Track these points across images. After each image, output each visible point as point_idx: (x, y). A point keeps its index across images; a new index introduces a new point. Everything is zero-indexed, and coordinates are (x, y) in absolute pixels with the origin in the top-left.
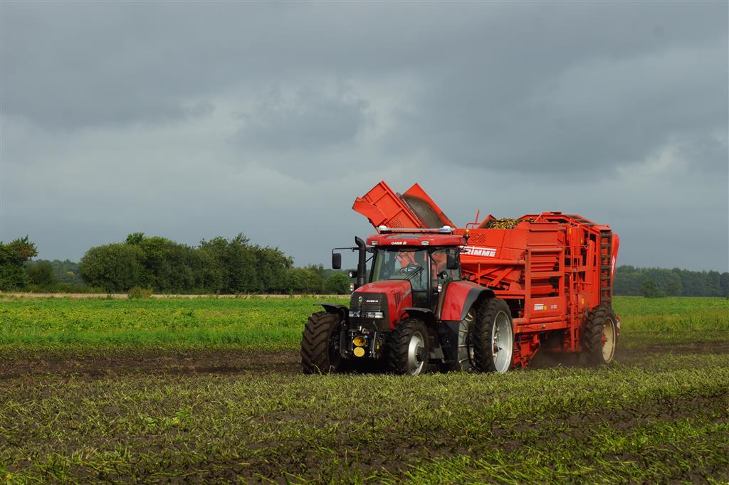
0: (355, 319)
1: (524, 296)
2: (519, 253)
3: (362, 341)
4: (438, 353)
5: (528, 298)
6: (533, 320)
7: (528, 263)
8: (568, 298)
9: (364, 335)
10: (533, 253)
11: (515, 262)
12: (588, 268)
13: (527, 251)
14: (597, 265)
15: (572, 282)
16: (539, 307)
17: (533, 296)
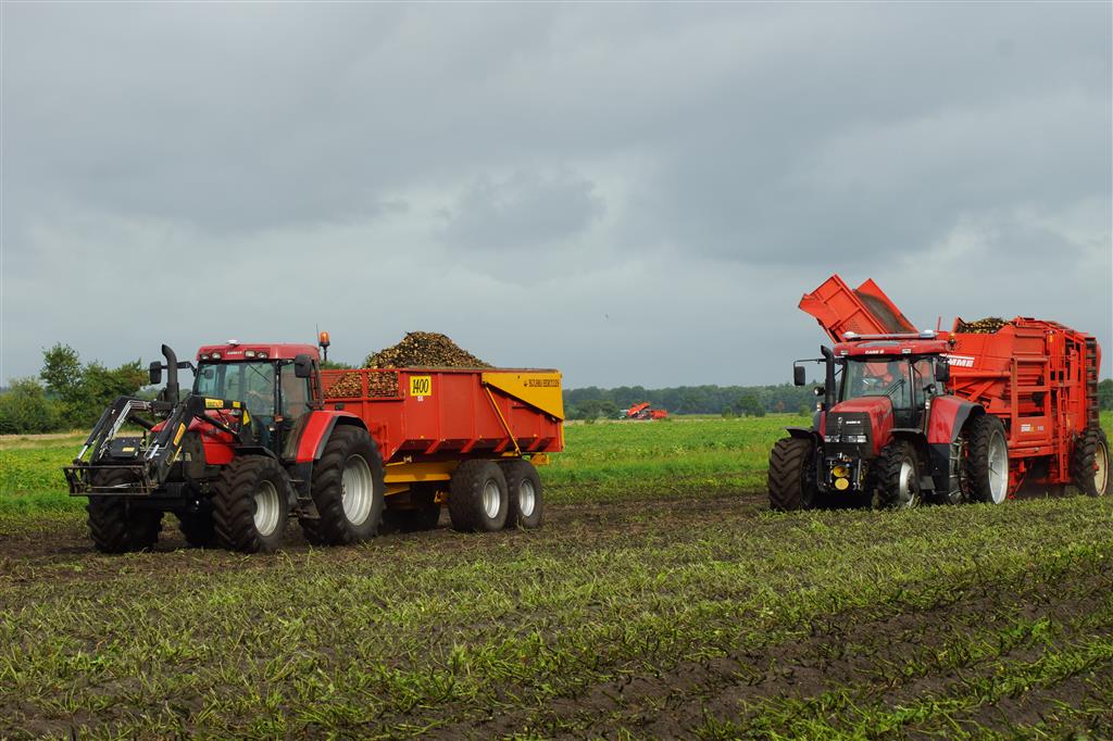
0: (833, 444)
1: (1010, 414)
2: (1002, 363)
3: (843, 471)
4: (928, 483)
5: (1015, 416)
6: (1021, 443)
7: (1014, 375)
8: (1056, 418)
9: (846, 463)
10: (1020, 363)
11: (998, 373)
12: (1072, 382)
13: (1012, 360)
14: (1082, 380)
15: (1059, 399)
16: (1026, 428)
17: (1021, 414)
